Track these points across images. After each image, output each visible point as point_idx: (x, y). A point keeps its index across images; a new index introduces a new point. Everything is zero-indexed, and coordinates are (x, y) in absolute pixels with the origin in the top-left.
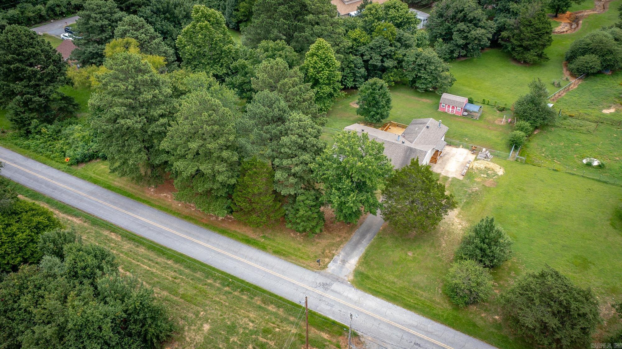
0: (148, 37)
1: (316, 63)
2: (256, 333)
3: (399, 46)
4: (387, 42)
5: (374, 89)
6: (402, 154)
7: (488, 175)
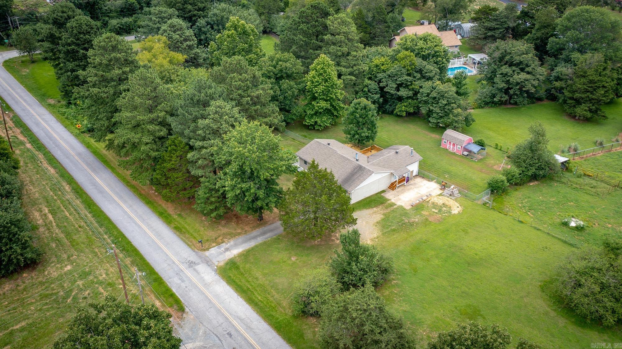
0: (182, 39)
1: (314, 77)
2: (101, 283)
3: (417, 77)
4: (404, 71)
5: (357, 109)
6: (350, 171)
7: (440, 211)
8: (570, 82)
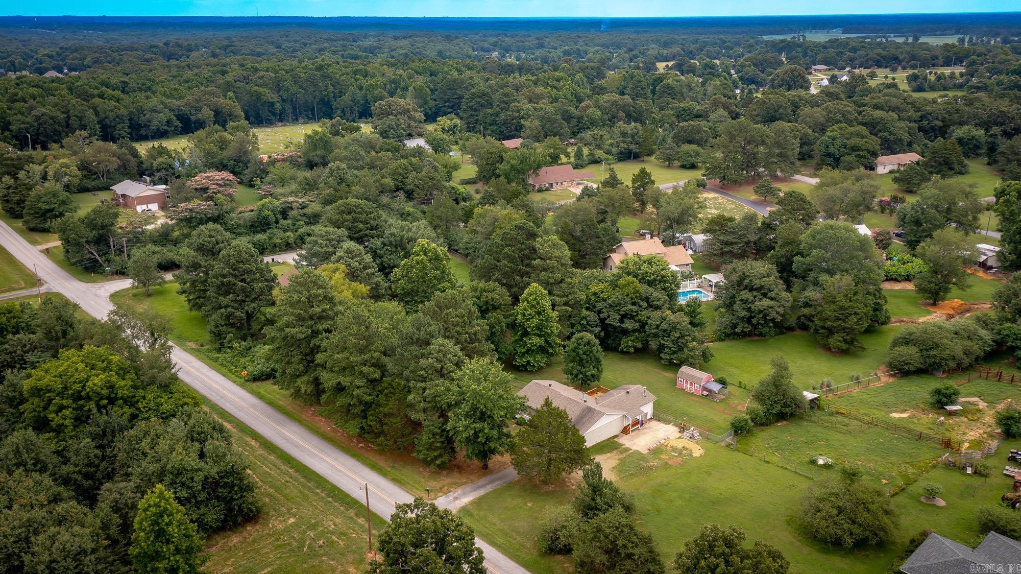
0: (362, 266)
1: (525, 309)
2: (332, 533)
3: (644, 307)
4: (627, 299)
5: (579, 344)
6: (578, 413)
7: (680, 454)
8: (819, 309)
